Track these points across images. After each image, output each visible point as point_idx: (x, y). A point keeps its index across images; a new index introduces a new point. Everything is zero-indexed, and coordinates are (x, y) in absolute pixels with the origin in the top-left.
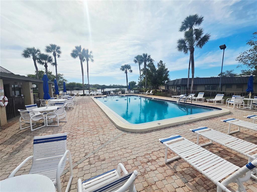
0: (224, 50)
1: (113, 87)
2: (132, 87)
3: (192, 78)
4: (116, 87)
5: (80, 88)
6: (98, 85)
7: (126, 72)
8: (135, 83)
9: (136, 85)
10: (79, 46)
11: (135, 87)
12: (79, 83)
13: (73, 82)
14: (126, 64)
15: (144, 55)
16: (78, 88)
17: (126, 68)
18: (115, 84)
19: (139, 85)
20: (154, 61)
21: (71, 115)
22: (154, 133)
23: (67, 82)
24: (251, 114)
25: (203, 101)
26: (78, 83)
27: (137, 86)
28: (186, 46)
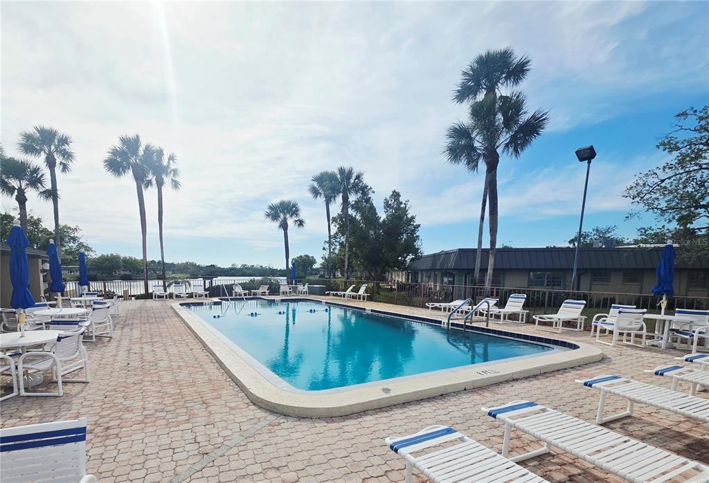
0: (589, 162)
1: (240, 274)
2: (302, 274)
3: (489, 247)
4: (251, 271)
5: (136, 272)
6: (193, 265)
7: (284, 226)
8: (313, 261)
9: (316, 266)
10: (131, 135)
11: (311, 274)
12: (131, 258)
13: (112, 255)
14: (286, 198)
15: (342, 171)
16: (128, 273)
17: (283, 212)
18: (249, 264)
19: (324, 267)
20: (374, 192)
21: (104, 361)
22: (369, 420)
23: (91, 253)
24: (665, 363)
25: (522, 321)
26: (128, 256)
27: (317, 269)
28: (474, 149)
